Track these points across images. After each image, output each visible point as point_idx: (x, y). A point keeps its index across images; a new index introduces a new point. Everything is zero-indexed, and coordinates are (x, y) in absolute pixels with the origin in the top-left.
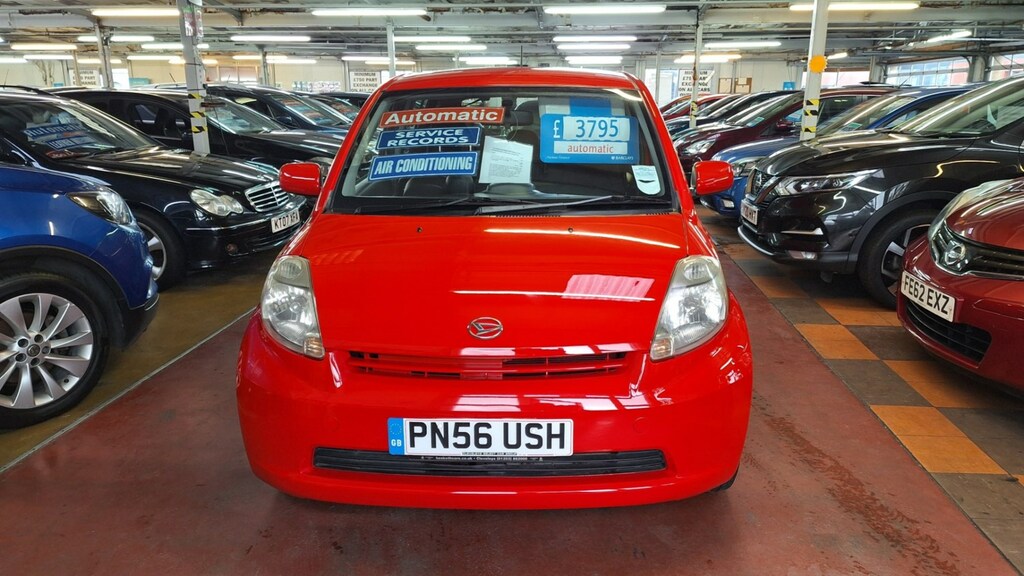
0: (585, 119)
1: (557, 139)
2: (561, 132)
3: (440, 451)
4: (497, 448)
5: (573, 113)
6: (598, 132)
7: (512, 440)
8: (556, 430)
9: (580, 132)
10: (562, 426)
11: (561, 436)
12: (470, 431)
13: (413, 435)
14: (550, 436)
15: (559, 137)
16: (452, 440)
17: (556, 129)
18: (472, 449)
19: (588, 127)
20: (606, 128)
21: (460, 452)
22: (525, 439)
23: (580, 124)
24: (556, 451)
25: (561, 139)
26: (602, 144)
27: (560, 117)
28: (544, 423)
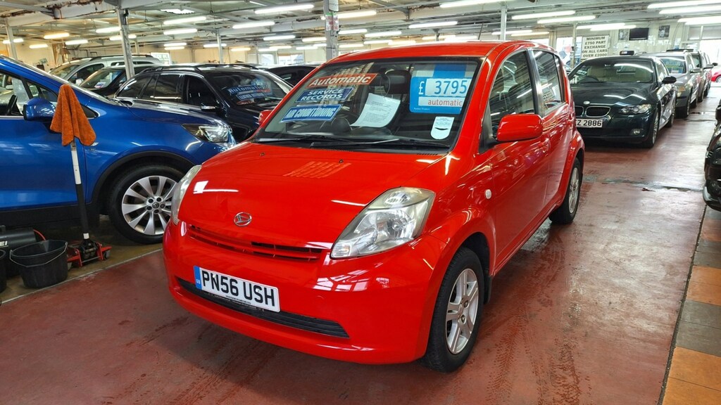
0: (442, 80)
1: (421, 96)
2: (423, 90)
3: (215, 291)
4: (241, 297)
5: (435, 76)
6: (451, 90)
7: (248, 295)
8: (269, 293)
9: (438, 90)
10: (272, 291)
11: (272, 297)
12: (228, 282)
13: (204, 279)
14: (267, 297)
15: (422, 93)
16: (221, 286)
17: (421, 88)
18: (229, 294)
19: (444, 86)
20: (457, 87)
21: (224, 295)
22: (254, 296)
23: (438, 84)
24: (269, 307)
25: (424, 95)
26: (453, 99)
27: (425, 79)
28: (263, 286)
